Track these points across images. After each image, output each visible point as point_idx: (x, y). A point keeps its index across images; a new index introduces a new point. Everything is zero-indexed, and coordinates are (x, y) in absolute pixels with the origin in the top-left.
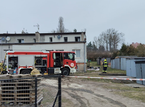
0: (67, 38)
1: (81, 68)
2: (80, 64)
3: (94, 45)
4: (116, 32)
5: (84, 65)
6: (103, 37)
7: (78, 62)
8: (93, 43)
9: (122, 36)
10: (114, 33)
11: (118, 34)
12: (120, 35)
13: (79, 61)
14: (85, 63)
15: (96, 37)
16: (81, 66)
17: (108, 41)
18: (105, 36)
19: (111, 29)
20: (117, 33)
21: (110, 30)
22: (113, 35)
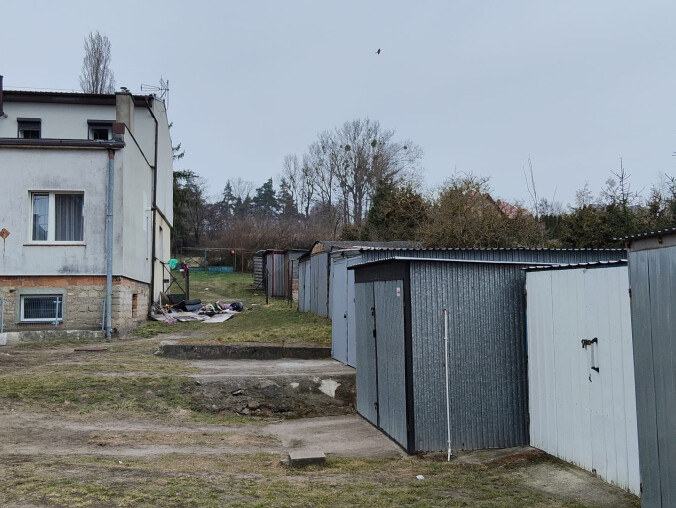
0: (37, 122)
1: (84, 307)
2: (79, 281)
3: (288, 199)
4: (388, 136)
5: (105, 290)
6: (326, 158)
7: (65, 269)
8: (284, 185)
9: (411, 161)
10: (374, 144)
11: (395, 148)
12: (403, 151)
13: (70, 262)
14: (110, 279)
15: (296, 159)
16: (83, 295)
17: (350, 181)
18: (334, 156)
19: (362, 121)
20: (389, 143)
21: (356, 126)
22: (370, 151)
